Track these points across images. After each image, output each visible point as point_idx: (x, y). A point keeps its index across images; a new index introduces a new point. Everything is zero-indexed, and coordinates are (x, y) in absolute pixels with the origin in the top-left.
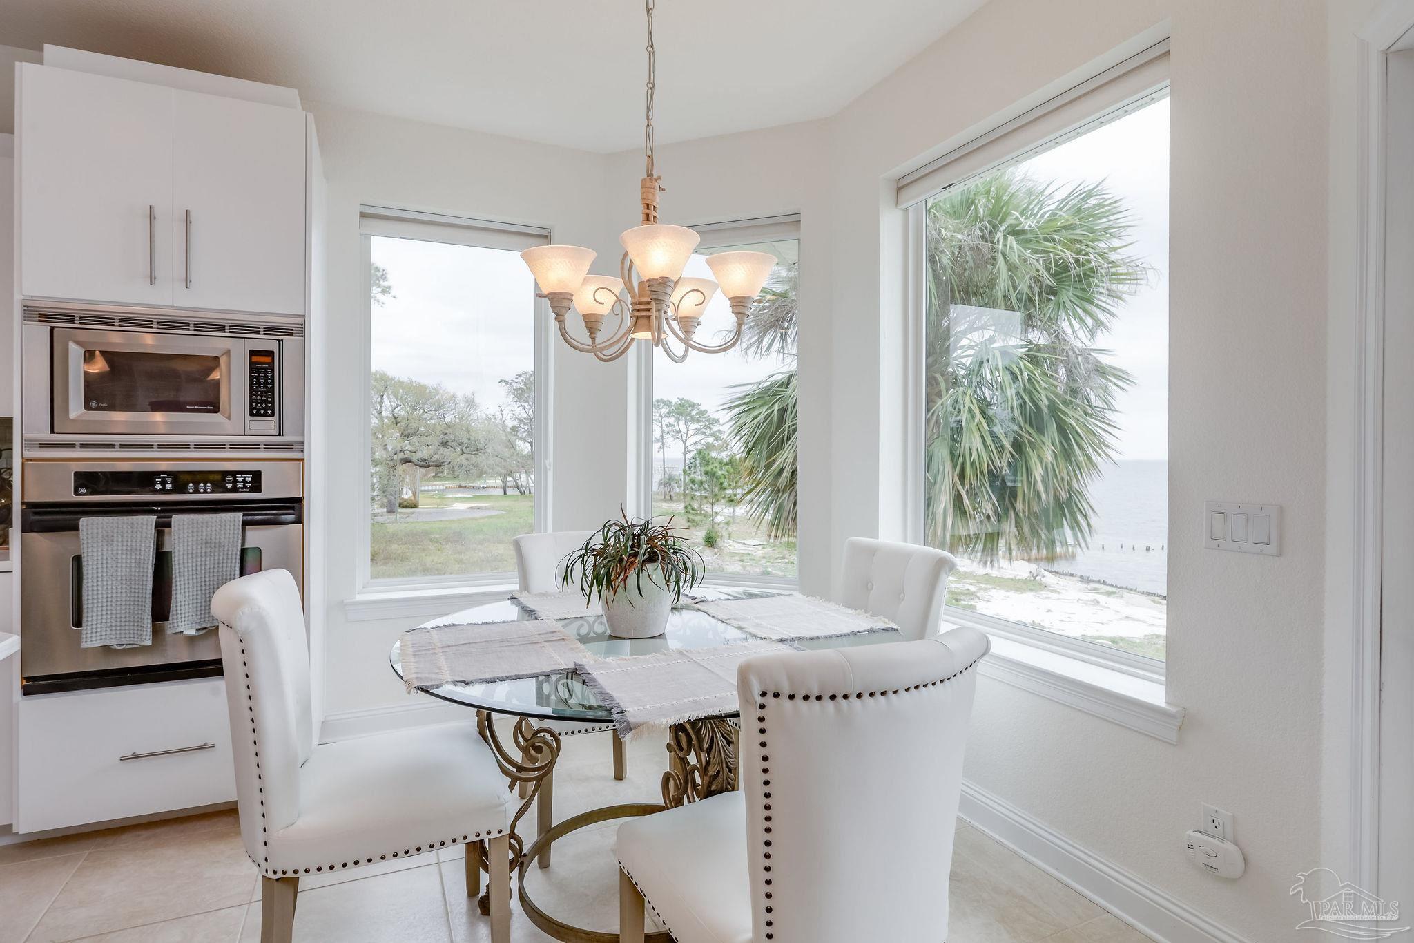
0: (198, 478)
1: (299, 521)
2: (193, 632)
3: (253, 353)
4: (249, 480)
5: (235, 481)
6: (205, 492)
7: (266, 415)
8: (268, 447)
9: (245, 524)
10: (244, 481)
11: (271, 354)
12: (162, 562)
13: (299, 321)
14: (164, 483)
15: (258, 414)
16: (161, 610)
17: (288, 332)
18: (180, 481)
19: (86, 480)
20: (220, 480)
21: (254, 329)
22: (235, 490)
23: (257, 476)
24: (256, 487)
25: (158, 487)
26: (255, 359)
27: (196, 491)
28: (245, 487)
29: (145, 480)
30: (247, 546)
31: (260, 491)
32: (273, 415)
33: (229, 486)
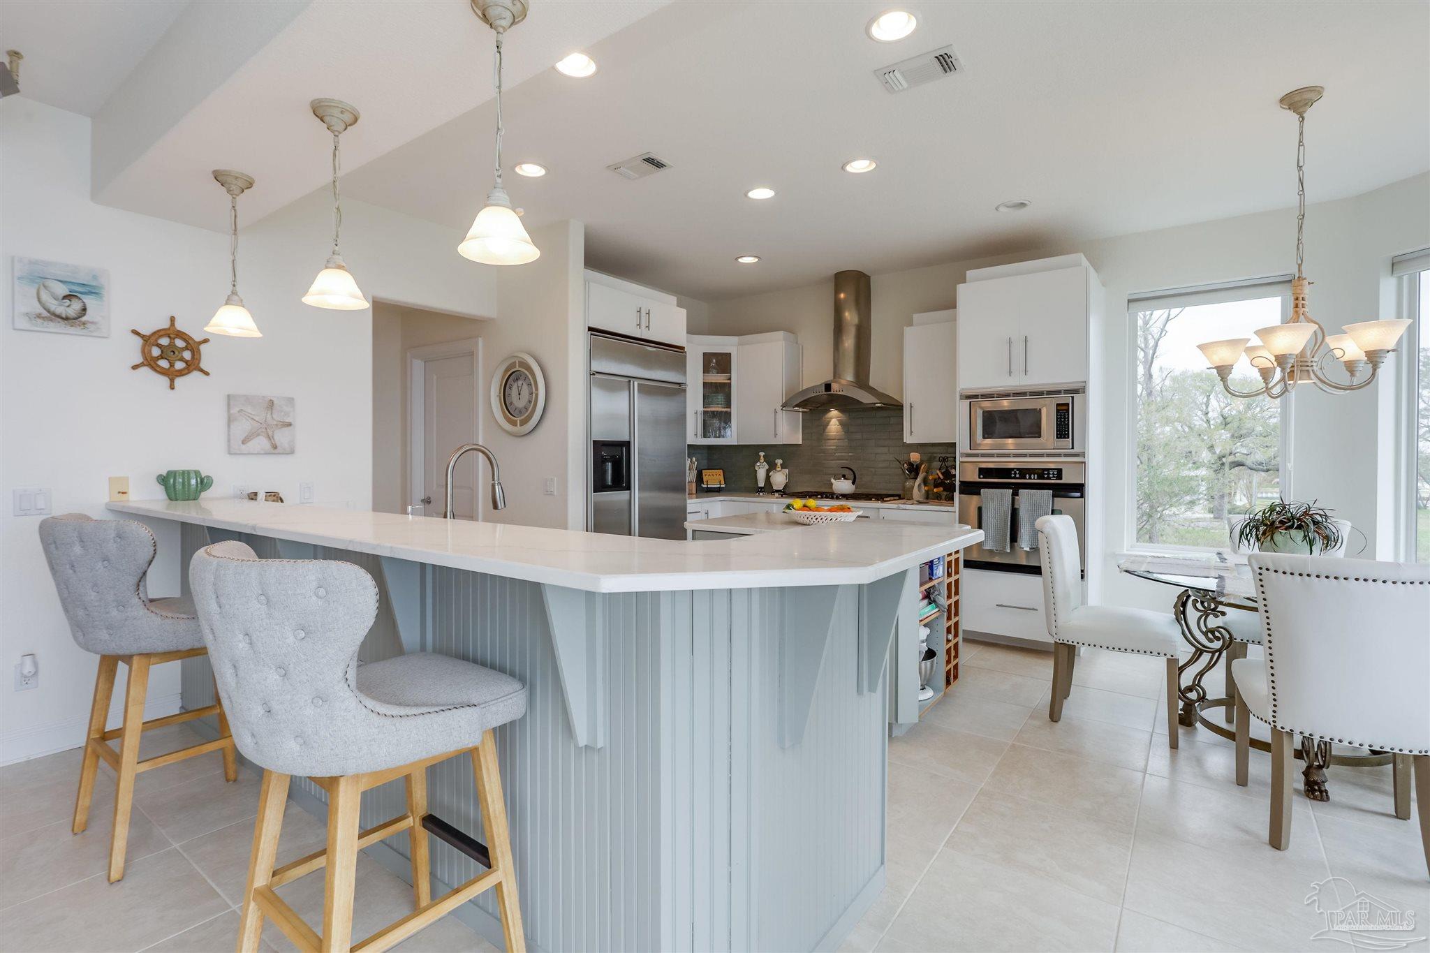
0: (1030, 471)
1: (1082, 496)
2: (1028, 549)
3: (1058, 405)
4: (1055, 473)
5: (1049, 474)
6: (1034, 479)
7: (1065, 438)
8: (1066, 455)
9: (1054, 496)
10: (1053, 474)
11: (1068, 404)
12: (1015, 513)
13: (1084, 384)
14: (1015, 474)
15: (1061, 438)
16: (1014, 538)
17: (1076, 391)
18: (1023, 472)
19: (984, 472)
20: (1042, 473)
21: (1059, 392)
22: (1049, 478)
23: (1060, 471)
24: (1059, 476)
25: (1013, 475)
26: (1060, 408)
27: (1030, 478)
28: (1054, 477)
29: (1005, 472)
30: (1054, 508)
31: (1061, 479)
32: (1068, 438)
33: (1046, 476)
